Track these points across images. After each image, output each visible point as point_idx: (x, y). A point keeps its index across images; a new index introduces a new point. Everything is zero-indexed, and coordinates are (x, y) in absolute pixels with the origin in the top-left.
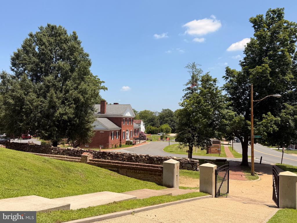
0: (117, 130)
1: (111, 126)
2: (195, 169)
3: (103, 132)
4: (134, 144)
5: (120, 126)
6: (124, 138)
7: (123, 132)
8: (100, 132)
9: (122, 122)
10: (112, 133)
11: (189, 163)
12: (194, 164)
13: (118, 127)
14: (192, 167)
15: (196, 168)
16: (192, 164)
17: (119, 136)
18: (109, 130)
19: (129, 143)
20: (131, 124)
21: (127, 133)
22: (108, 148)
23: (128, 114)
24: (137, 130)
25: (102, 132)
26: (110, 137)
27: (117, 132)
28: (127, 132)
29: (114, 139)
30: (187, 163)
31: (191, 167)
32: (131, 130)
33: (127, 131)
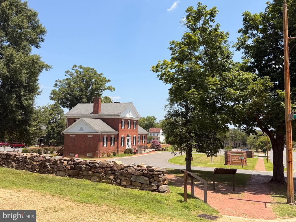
0: (112, 135)
1: (104, 128)
2: (155, 187)
3: (92, 136)
4: (135, 153)
5: (117, 129)
6: (123, 145)
7: (122, 138)
8: (88, 136)
9: (120, 125)
10: (104, 138)
11: (144, 175)
12: (153, 177)
13: (114, 130)
14: (150, 183)
15: (158, 186)
16: (151, 177)
17: (116, 143)
18: (99, 134)
19: (128, 152)
20: (135, 128)
21: (128, 140)
22: (97, 157)
23: (129, 116)
24: (144, 136)
25: (90, 136)
26: (100, 144)
27: (113, 137)
28: (128, 138)
29: (107, 146)
30: (140, 175)
31: (148, 182)
32: (135, 136)
33: (128, 136)
